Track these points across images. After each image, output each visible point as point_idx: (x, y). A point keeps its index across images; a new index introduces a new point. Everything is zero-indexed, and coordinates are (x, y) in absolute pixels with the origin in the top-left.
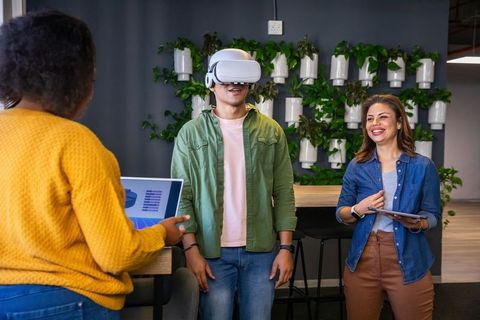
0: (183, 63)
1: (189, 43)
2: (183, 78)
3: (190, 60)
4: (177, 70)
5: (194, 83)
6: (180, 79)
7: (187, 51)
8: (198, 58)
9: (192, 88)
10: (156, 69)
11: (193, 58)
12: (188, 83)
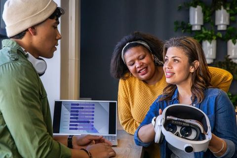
0: (196, 17)
1: (201, 2)
2: (196, 28)
3: (202, 15)
4: (191, 23)
5: (204, 31)
6: (193, 29)
7: (199, 8)
8: (208, 13)
9: (202, 35)
10: (177, 23)
11: (204, 13)
12: (200, 32)
